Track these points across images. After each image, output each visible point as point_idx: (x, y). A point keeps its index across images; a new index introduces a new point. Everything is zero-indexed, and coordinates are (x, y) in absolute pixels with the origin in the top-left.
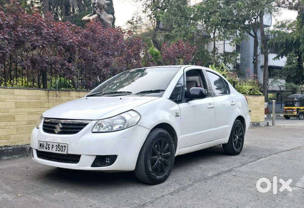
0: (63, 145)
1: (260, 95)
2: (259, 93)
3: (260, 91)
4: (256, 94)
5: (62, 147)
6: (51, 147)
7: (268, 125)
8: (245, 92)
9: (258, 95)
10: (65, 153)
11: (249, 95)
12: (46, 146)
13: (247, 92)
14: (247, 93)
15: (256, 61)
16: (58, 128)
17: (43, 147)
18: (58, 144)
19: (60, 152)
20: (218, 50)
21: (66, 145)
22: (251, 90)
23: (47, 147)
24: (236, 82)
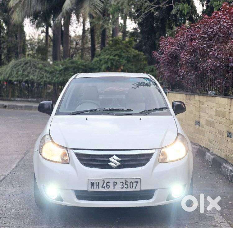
0: (133, 181)
5: (131, 183)
6: (111, 185)
10: (138, 189)
12: (103, 184)
16: (114, 161)
17: (97, 186)
18: (124, 180)
19: (129, 189)
21: (139, 181)
23: (105, 185)
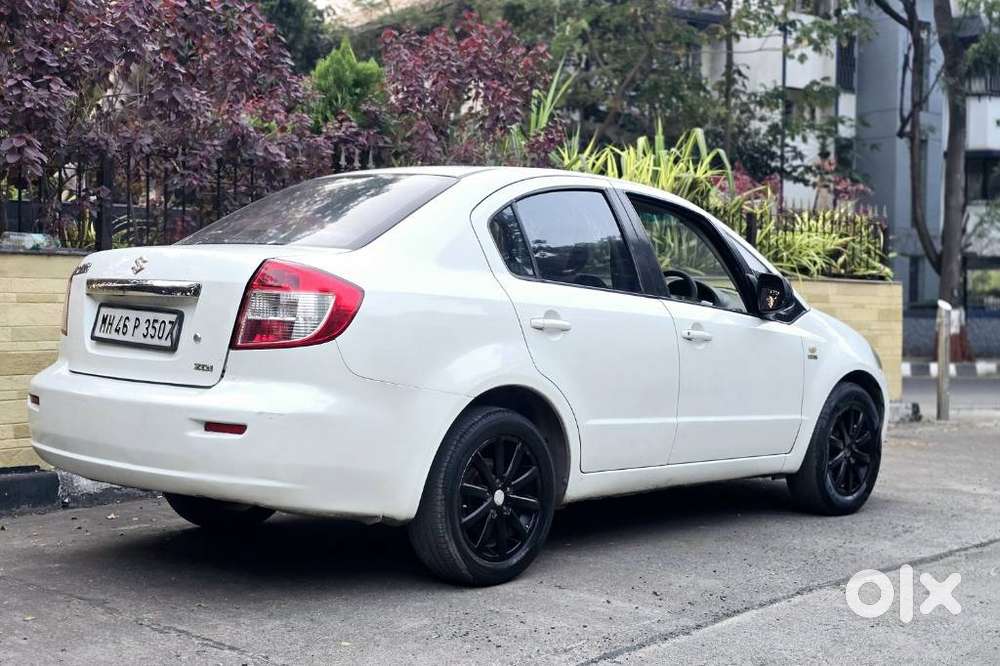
1: (882, 278)
2: (874, 268)
3: (883, 261)
4: (862, 271)
7: (916, 415)
8: (805, 261)
9: (872, 277)
11: (821, 277)
13: (815, 263)
14: (813, 269)
15: (913, 127)
20: (745, 77)
22: (835, 254)
24: (762, 216)
